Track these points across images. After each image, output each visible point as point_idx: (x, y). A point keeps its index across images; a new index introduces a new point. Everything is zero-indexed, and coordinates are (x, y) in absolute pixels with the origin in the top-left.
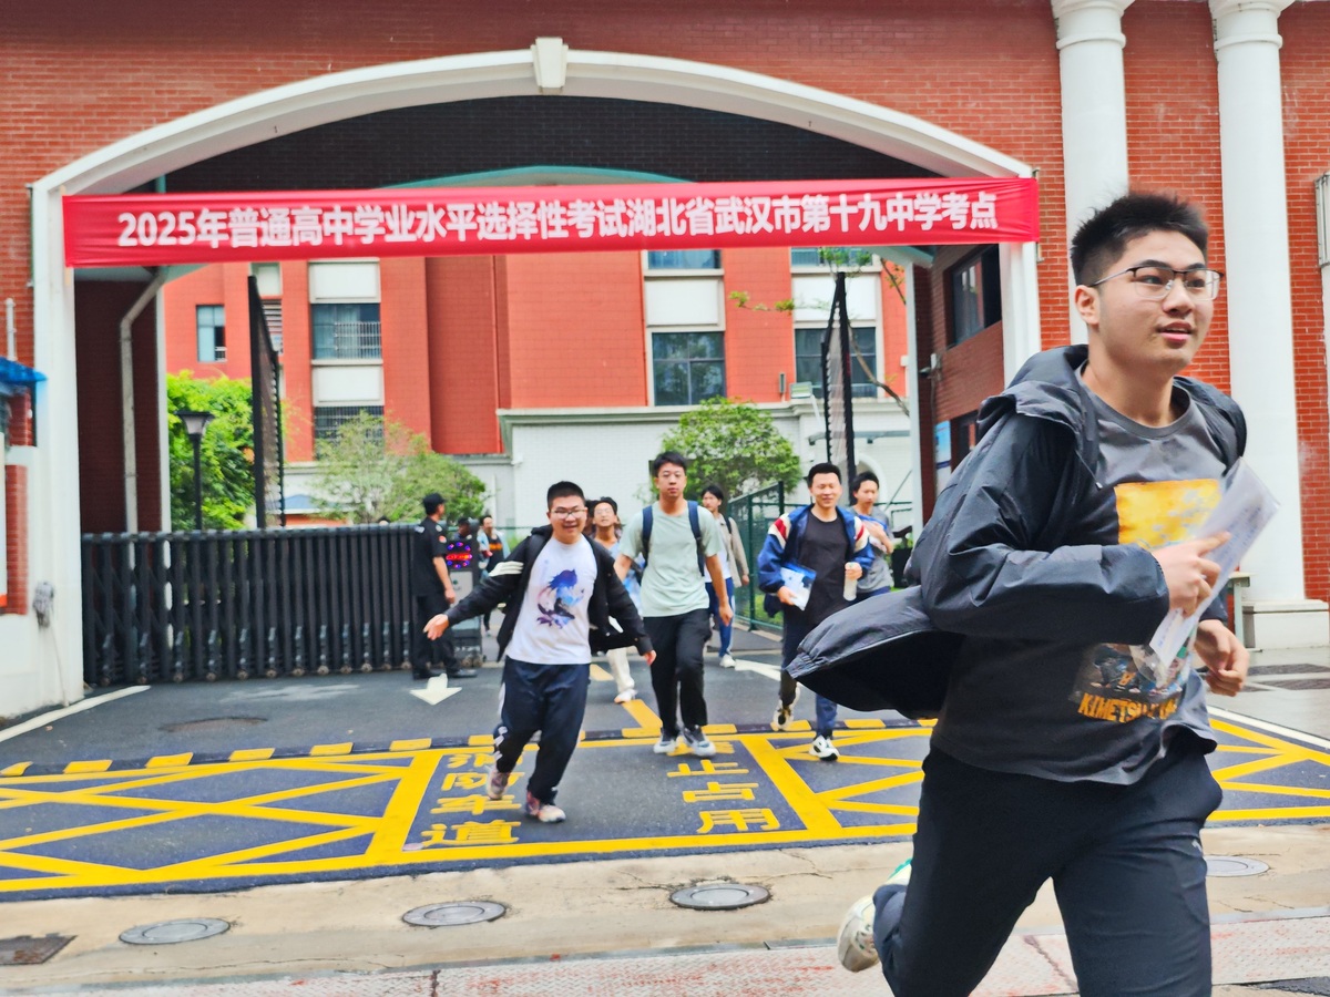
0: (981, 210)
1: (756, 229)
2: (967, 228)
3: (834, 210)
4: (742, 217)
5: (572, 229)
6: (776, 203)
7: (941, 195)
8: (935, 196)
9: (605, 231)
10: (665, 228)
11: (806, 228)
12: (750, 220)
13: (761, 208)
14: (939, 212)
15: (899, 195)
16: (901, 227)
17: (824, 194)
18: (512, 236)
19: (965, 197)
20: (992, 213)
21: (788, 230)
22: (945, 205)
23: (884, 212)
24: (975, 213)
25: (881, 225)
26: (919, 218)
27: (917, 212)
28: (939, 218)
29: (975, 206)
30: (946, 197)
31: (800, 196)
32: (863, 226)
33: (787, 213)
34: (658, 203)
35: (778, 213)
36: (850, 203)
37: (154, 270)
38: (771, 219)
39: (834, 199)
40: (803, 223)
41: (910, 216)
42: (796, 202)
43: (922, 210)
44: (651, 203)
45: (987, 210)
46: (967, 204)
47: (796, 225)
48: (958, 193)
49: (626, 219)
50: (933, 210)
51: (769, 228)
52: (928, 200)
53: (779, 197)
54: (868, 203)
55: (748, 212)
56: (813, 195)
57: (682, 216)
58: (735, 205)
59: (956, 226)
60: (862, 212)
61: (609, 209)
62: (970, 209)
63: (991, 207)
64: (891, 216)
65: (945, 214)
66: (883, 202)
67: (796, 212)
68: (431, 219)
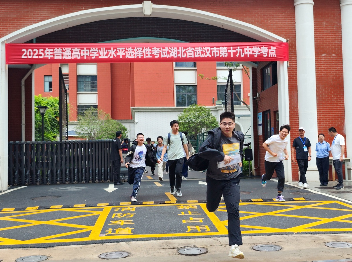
0: (271, 52)
1: (206, 56)
2: (268, 57)
3: (229, 51)
4: (202, 53)
5: (153, 55)
6: (212, 49)
7: (260, 47)
8: (258, 47)
9: (162, 56)
10: (180, 55)
11: (221, 56)
12: (204, 54)
13: (208, 50)
14: (259, 52)
15: (248, 47)
16: (248, 56)
17: (226, 46)
18: (136, 57)
19: (267, 48)
20: (275, 53)
21: (215, 57)
22: (261, 50)
23: (243, 52)
24: (270, 53)
25: (242, 56)
26: (253, 54)
27: (253, 52)
28: (259, 54)
29: (270, 50)
30: (261, 48)
31: (219, 47)
32: (237, 56)
33: (215, 52)
34: (178, 48)
35: (213, 52)
36: (233, 49)
37: (32, 65)
38: (211, 53)
39: (229, 48)
40: (220, 55)
41: (251, 53)
42: (218, 49)
43: (255, 51)
44: (176, 48)
45: (273, 52)
46: (268, 50)
47: (218, 55)
48: (265, 47)
49: (168, 53)
50: (258, 51)
51: (210, 56)
52: (256, 49)
53: (213, 47)
54: (239, 49)
55: (204, 51)
56: (223, 47)
57: (185, 52)
58: (200, 50)
59: (264, 56)
60: (237, 52)
61: (164, 50)
62: (268, 51)
63: (275, 51)
64: (246, 53)
65: (261, 52)
66: (243, 49)
67: (218, 51)
68: (112, 52)
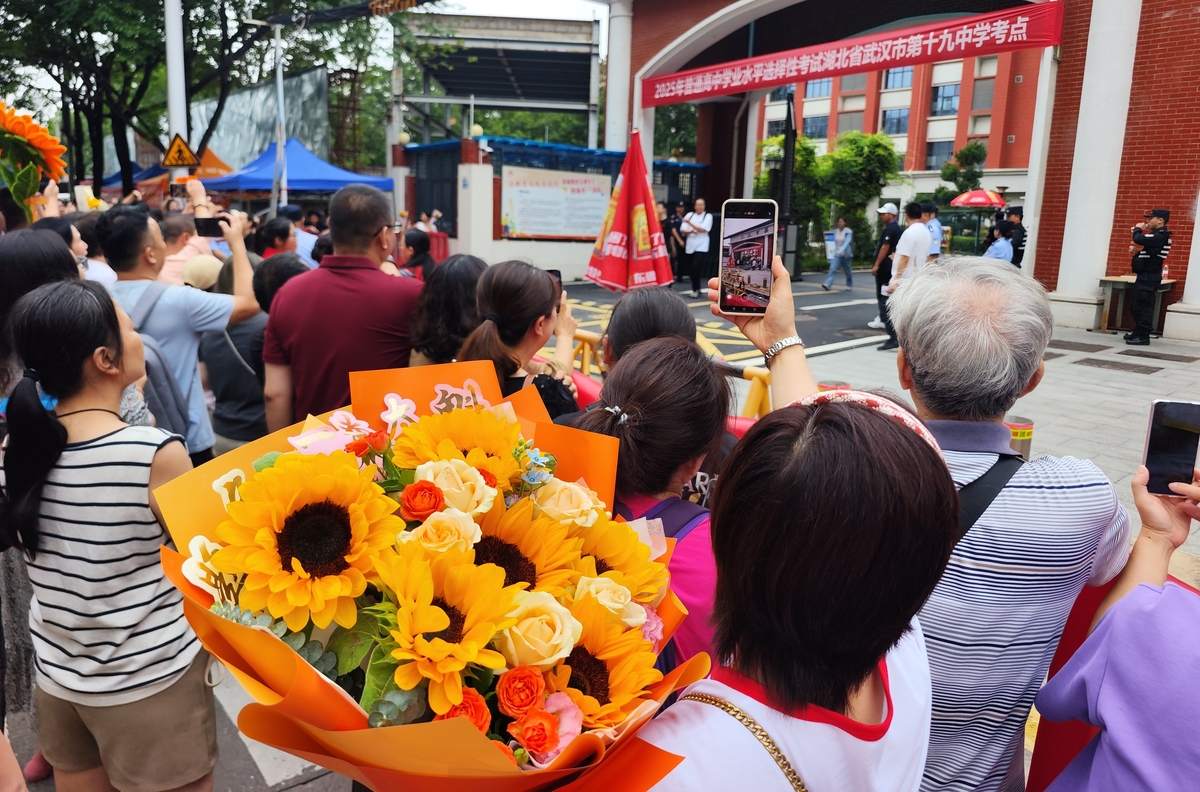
0: (1016, 29)
1: (881, 60)
2: (1006, 42)
3: (925, 42)
4: (876, 53)
5: (799, 71)
6: (895, 43)
7: (991, 23)
8: (988, 24)
9: (813, 70)
10: (838, 65)
11: (908, 56)
12: (879, 55)
13: (887, 46)
14: (988, 34)
15: (965, 27)
16: (963, 48)
17: (921, 33)
18: (775, 78)
19: (1008, 21)
20: (1024, 30)
21: (898, 58)
22: (993, 29)
23: (954, 40)
24: (1013, 32)
25: (950, 48)
26: (975, 40)
27: (974, 36)
28: (988, 38)
29: (1014, 26)
30: (995, 24)
31: (907, 37)
32: (940, 50)
33: (899, 48)
34: (838, 52)
35: (894, 48)
36: (934, 37)
38: (890, 54)
39: (927, 35)
40: (907, 53)
41: (969, 40)
42: (905, 41)
43: (978, 34)
44: (835, 52)
45: (1021, 28)
46: (1008, 27)
47: (902, 55)
48: (1002, 20)
49: (822, 62)
50: (985, 33)
51: (888, 58)
52: (983, 28)
53: (897, 39)
54: (946, 35)
55: (879, 50)
56: (915, 35)
57: (848, 57)
58: (873, 47)
59: (998, 42)
60: (941, 41)
61: (816, 58)
62: (1009, 30)
63: (1025, 25)
64: (958, 41)
65: (992, 35)
66: (954, 33)
67: (904, 46)
